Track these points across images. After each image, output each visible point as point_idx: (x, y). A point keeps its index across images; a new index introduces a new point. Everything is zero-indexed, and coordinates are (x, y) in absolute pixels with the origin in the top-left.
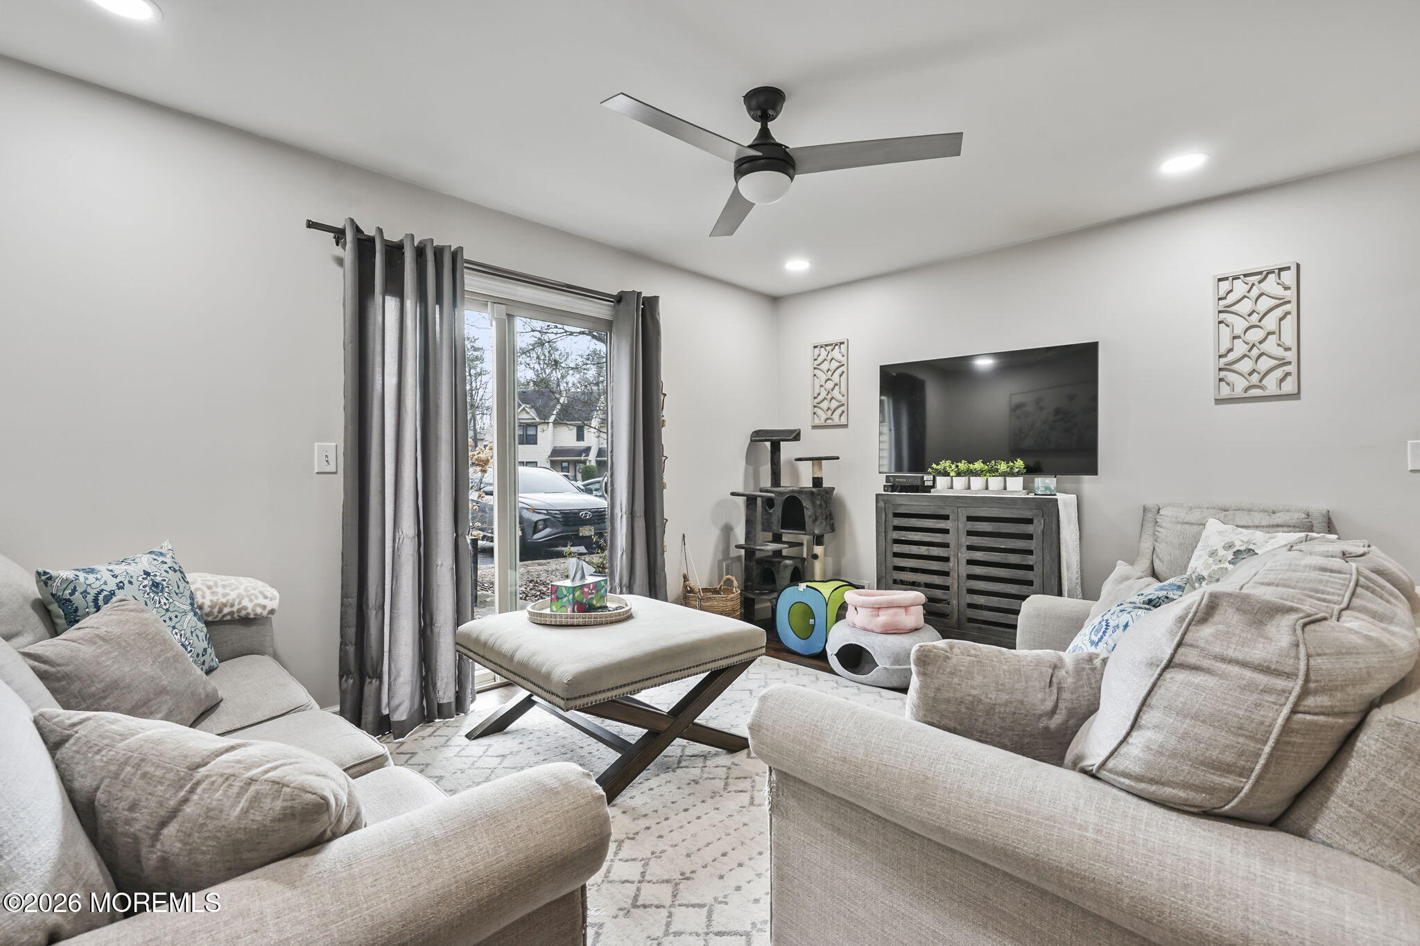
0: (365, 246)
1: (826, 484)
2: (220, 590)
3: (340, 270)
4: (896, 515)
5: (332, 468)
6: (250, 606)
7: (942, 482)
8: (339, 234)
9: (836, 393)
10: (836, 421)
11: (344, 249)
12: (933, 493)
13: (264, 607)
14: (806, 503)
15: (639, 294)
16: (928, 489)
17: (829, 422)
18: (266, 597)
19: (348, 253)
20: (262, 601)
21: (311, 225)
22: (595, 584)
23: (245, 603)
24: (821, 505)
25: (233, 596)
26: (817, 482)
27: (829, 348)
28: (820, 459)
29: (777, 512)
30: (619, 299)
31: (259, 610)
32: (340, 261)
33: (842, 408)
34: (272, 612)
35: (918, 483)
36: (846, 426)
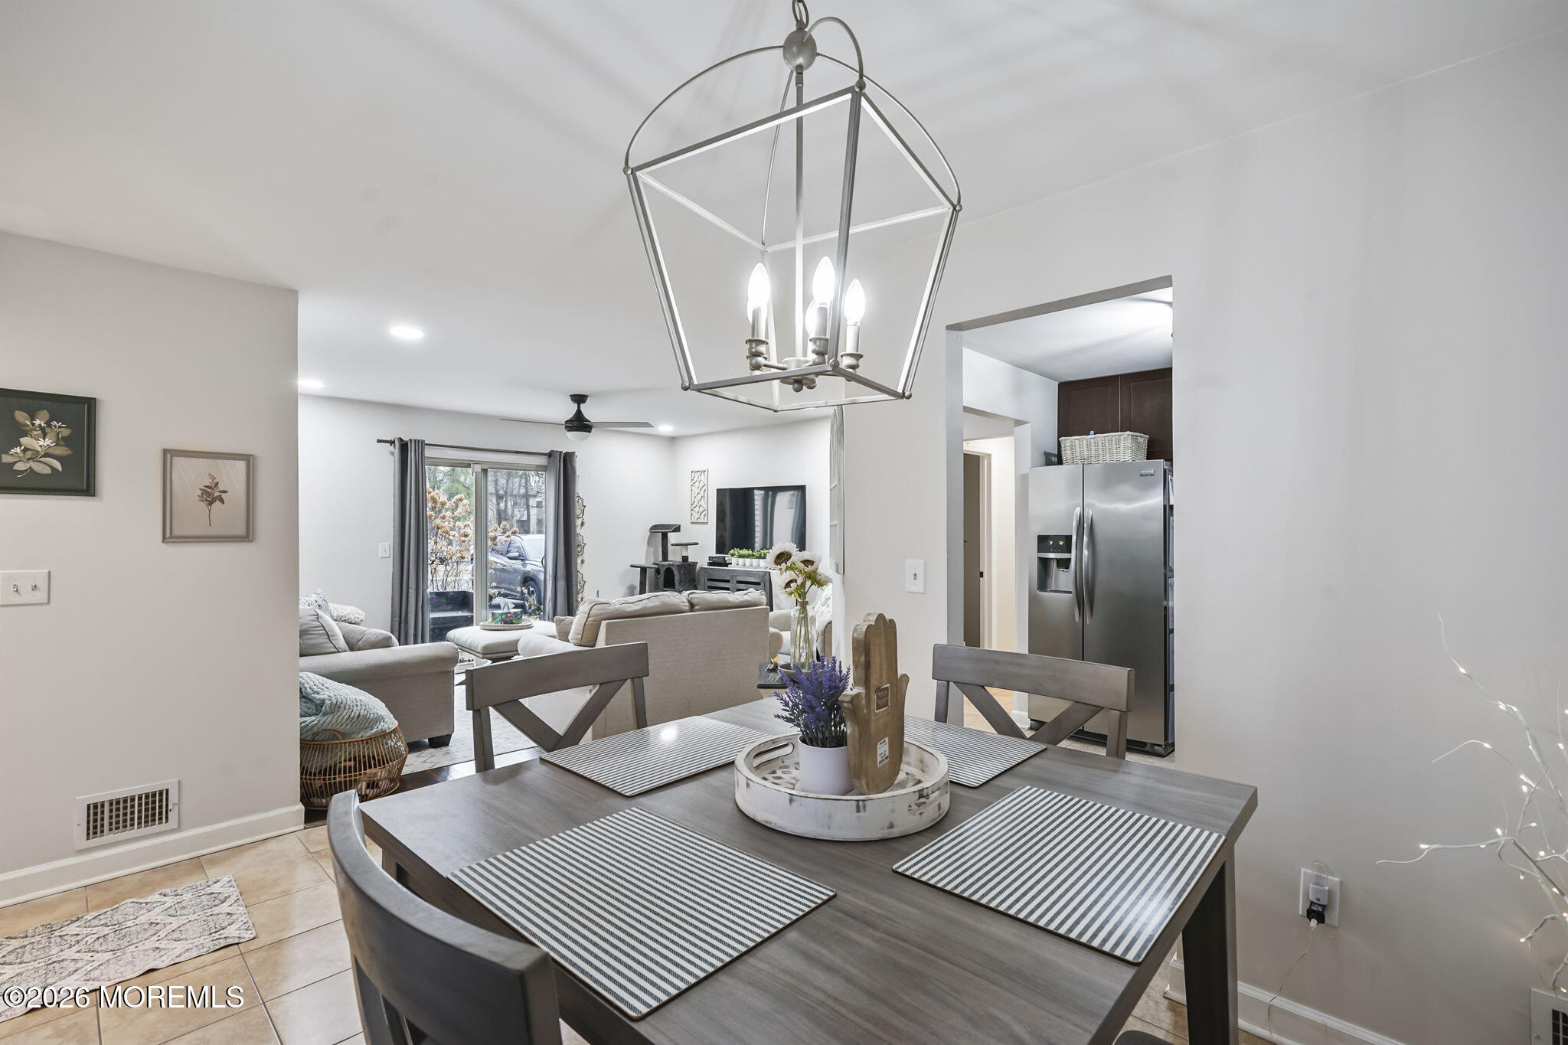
0: (404, 446)
1: (690, 560)
2: (340, 611)
3: (393, 458)
4: (710, 580)
5: (387, 555)
6: (353, 617)
7: (734, 560)
8: (392, 443)
9: (702, 503)
10: (702, 520)
11: (395, 447)
12: (730, 567)
13: (358, 618)
14: (676, 572)
15: (561, 452)
16: (727, 565)
17: (699, 521)
18: (359, 614)
19: (397, 451)
20: (357, 615)
21: (379, 441)
22: (515, 613)
23: (351, 616)
24: (685, 573)
25: (346, 612)
26: (685, 559)
27: (699, 473)
28: (687, 545)
29: (662, 577)
30: (550, 455)
31: (356, 620)
32: (392, 454)
33: (705, 512)
34: (362, 621)
35: (721, 561)
36: (707, 523)
